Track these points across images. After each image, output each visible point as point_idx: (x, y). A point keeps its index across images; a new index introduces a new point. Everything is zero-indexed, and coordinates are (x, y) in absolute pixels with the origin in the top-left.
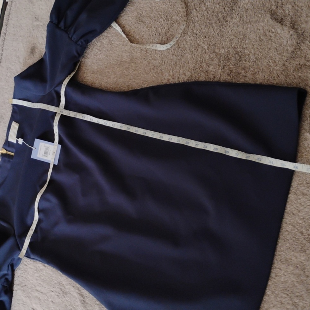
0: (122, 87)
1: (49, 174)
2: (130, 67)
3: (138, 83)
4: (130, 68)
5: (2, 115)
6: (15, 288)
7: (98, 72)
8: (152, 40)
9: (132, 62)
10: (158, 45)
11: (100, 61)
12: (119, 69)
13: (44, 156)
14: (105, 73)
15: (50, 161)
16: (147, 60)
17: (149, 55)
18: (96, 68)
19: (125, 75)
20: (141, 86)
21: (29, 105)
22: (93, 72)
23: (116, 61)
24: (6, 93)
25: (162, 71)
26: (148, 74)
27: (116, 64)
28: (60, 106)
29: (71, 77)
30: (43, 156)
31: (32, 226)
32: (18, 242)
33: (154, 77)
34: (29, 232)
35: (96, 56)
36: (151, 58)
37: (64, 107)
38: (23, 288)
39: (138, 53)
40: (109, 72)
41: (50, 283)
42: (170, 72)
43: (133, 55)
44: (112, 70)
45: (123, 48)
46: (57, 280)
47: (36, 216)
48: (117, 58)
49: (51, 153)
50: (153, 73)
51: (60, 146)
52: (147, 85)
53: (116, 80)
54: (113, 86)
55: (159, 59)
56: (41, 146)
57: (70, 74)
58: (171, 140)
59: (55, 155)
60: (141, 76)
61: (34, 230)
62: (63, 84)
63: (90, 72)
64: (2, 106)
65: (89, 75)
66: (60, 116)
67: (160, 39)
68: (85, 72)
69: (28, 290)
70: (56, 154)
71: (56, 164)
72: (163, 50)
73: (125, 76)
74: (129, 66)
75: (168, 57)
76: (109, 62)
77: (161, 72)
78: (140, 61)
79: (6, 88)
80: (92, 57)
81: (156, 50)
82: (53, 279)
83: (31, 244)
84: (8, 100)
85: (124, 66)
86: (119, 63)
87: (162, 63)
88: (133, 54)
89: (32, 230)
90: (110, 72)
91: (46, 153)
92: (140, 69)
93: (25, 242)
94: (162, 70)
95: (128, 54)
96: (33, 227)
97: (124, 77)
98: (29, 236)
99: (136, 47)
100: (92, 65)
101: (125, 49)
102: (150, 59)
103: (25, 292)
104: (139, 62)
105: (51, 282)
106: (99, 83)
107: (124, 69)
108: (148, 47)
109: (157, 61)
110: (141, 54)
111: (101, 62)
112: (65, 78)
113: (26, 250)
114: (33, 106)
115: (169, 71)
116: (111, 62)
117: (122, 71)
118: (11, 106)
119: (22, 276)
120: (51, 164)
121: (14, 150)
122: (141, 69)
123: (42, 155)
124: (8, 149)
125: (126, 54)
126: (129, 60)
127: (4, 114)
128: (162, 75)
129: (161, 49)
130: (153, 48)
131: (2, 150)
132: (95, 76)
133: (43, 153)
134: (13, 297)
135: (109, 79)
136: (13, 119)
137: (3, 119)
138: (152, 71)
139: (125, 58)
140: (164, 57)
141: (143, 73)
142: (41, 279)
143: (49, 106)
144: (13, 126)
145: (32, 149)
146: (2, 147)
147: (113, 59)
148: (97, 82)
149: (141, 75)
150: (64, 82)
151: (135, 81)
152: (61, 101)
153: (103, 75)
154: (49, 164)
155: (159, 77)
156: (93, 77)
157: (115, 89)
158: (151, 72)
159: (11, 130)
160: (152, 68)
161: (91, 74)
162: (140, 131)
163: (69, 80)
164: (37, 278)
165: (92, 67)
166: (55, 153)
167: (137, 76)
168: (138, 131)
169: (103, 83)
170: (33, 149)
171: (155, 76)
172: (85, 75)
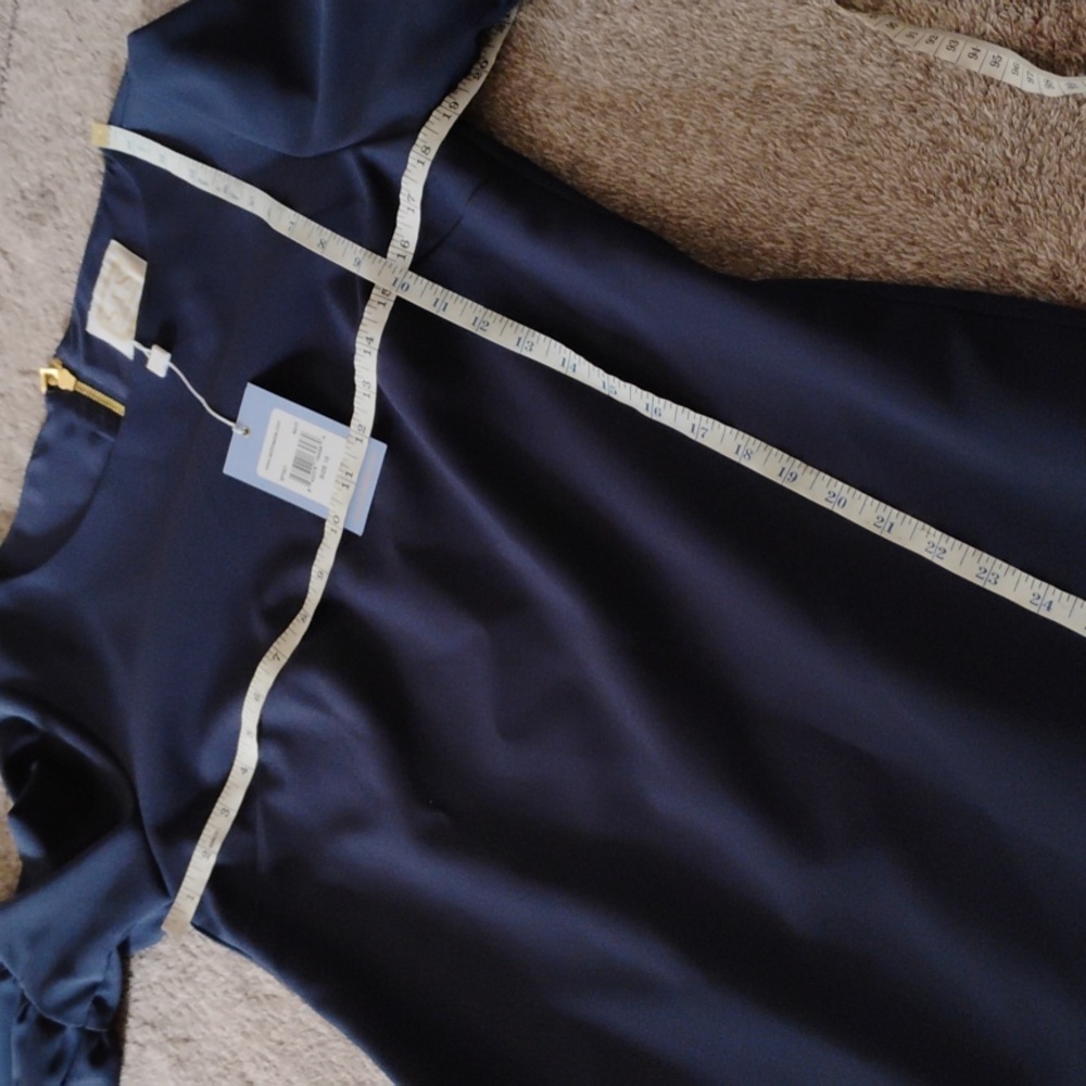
0: (758, 234)
1: (315, 570)
2: (816, 131)
3: (860, 240)
4: (815, 139)
5: (49, 185)
6: (134, 1032)
7: (613, 105)
8: (973, 12)
9: (832, 110)
10: (1010, 58)
11: (629, 52)
12: (744, 124)
13: (292, 476)
14: (658, 125)
15: (326, 509)
16: (928, 124)
17: (940, 93)
18: (603, 82)
19: (779, 169)
20: (880, 259)
21: (200, 181)
22: (585, 99)
23: (727, 73)
24: (68, 73)
25: (1018, 210)
26: (930, 203)
27: (731, 96)
28: (391, 249)
29: (460, 110)
30: (287, 476)
31: (223, 794)
32: (158, 859)
33: (969, 230)
34: (210, 821)
35: (605, 13)
36: (953, 120)
37: (410, 258)
38: (177, 1048)
39: (872, 67)
40: (679, 127)
41: (318, 1074)
42: (1070, 228)
43: (838, 68)
44: (703, 122)
45: (777, 12)
46: (351, 1071)
47: (248, 753)
48: (733, 59)
49: (333, 472)
50: (961, 208)
51: (382, 447)
52: (920, 265)
53: (722, 182)
54: (705, 213)
55: (1006, 135)
56: (279, 424)
57: (451, 88)
58: (1049, 608)
59: (352, 487)
60: (883, 203)
61: (233, 814)
62: (418, 142)
63: (565, 96)
64: (47, 139)
65: (559, 111)
66: (390, 305)
67: (1027, 21)
68: (536, 86)
69: (203, 1064)
70: (357, 485)
71: (358, 529)
72: (1042, 98)
73: (781, 176)
74: (811, 125)
75: (1067, 140)
76: (686, 70)
77: (1013, 213)
78: (885, 118)
79: (70, 47)
80: (584, 15)
81: (988, 81)
82: (334, 1059)
83: (218, 875)
84: (79, 114)
85: (775, 116)
86: (745, 94)
87: (1023, 167)
88: (841, 61)
89: (225, 811)
90: (691, 131)
91: (303, 465)
92: (877, 163)
93: (192, 863)
94: (1022, 207)
95: (811, 56)
96: (231, 800)
97: (775, 180)
98: (213, 840)
99: (864, 28)
100: (578, 60)
101: (794, 20)
102: (946, 124)
103: (185, 1070)
104: (878, 120)
105: (319, 1069)
106: (618, 170)
107: (773, 133)
108: (945, 55)
109: (995, 147)
110: (893, 77)
111: (636, 58)
112: (429, 114)
113: (197, 900)
114: (225, 191)
115: (1066, 220)
116: (696, 70)
117: (765, 144)
118: (100, 152)
119: (169, 989)
120: (328, 527)
121: (122, 392)
122: (886, 165)
123: (284, 471)
124: (86, 372)
125: (798, 56)
126: (814, 91)
127: (61, 186)
128: (1022, 235)
129: (1028, 88)
130: (974, 66)
131: (52, 366)
132: (595, 127)
133: (289, 462)
134: (124, 1070)
135: (679, 168)
136: (107, 226)
137: (56, 209)
138: (958, 194)
139: (785, 71)
140: (1041, 133)
141: (894, 190)
142: (271, 1040)
143: (327, 234)
144: (114, 265)
145: (229, 432)
146: (55, 356)
147: (710, 60)
148: (606, 161)
149: (885, 197)
150: (421, 136)
151: (842, 219)
152: (398, 224)
153: (643, 132)
154: (319, 523)
155: (1001, 240)
156: (584, 130)
157: (712, 230)
158: (949, 196)
159: (99, 284)
160: (955, 176)
161: (572, 111)
162: (862, 510)
163: (448, 125)
164: (249, 1027)
165: (576, 71)
166: (355, 479)
167: (858, 197)
168: (842, 502)
169: (641, 178)
170: (237, 432)
171: (974, 225)
172: (536, 105)
